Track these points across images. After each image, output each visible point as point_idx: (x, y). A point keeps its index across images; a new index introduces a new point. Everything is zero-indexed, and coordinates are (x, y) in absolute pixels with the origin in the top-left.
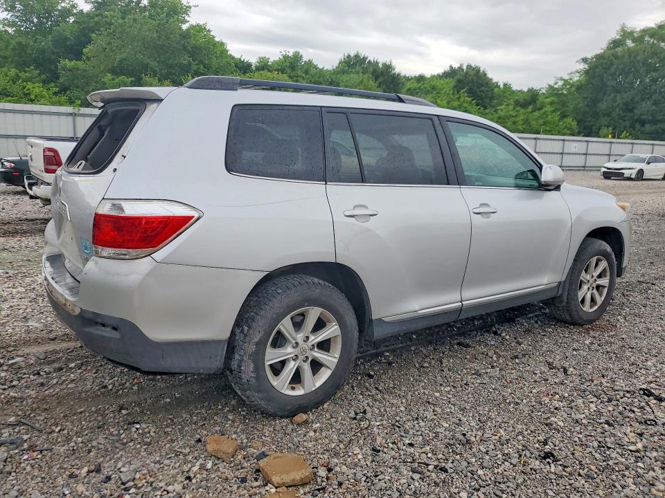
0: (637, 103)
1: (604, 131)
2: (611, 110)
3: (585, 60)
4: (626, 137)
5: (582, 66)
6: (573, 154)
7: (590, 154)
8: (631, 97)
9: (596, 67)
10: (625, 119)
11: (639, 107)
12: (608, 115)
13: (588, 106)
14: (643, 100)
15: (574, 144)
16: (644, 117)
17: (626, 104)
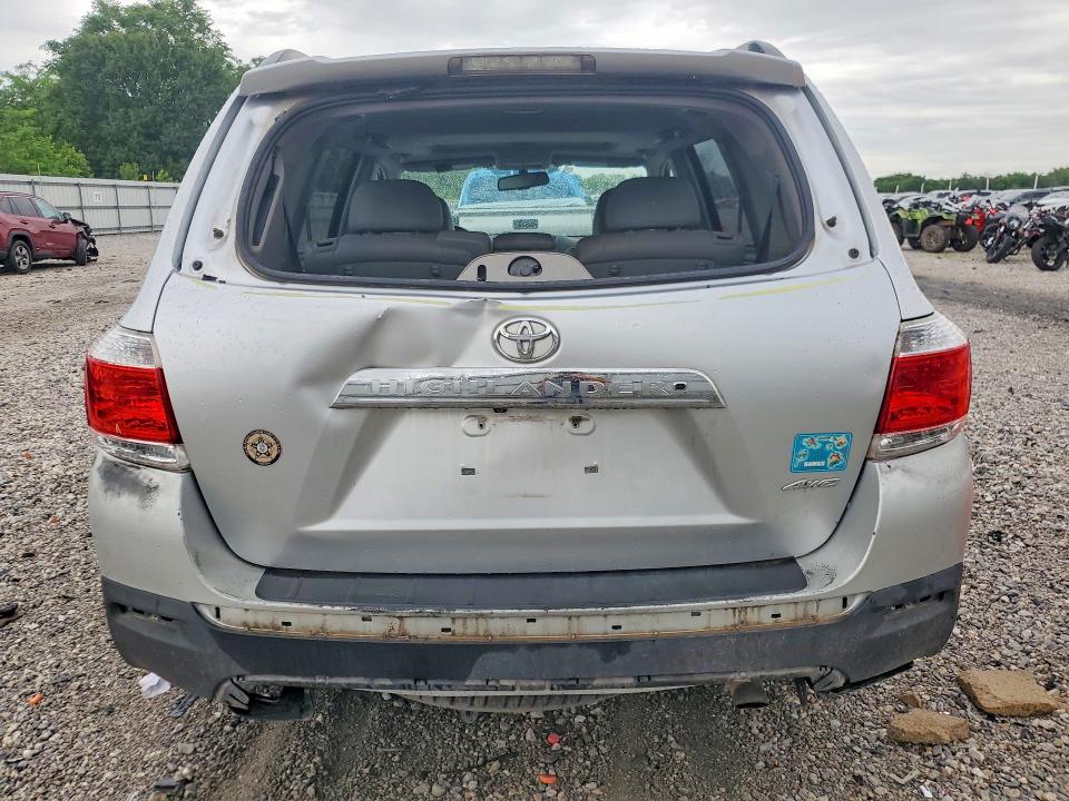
0: (161, 125)
1: (126, 168)
2: (124, 134)
3: (53, 46)
4: (165, 179)
5: (50, 56)
6: (97, 208)
7: (125, 207)
8: (150, 115)
9: (78, 60)
10: (149, 149)
11: (166, 132)
12: (123, 142)
13: (83, 126)
14: (167, 120)
15: (95, 191)
16: (176, 147)
17: (145, 126)
